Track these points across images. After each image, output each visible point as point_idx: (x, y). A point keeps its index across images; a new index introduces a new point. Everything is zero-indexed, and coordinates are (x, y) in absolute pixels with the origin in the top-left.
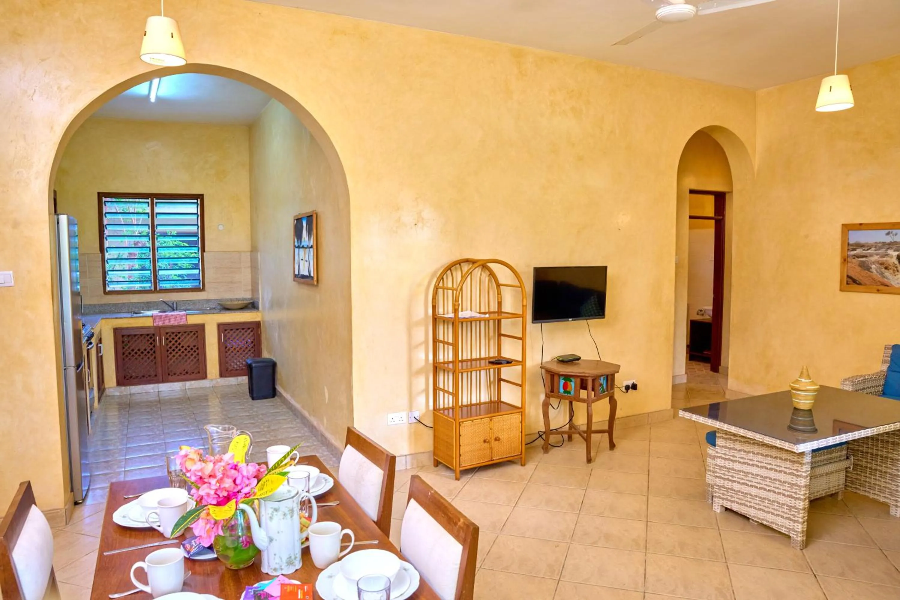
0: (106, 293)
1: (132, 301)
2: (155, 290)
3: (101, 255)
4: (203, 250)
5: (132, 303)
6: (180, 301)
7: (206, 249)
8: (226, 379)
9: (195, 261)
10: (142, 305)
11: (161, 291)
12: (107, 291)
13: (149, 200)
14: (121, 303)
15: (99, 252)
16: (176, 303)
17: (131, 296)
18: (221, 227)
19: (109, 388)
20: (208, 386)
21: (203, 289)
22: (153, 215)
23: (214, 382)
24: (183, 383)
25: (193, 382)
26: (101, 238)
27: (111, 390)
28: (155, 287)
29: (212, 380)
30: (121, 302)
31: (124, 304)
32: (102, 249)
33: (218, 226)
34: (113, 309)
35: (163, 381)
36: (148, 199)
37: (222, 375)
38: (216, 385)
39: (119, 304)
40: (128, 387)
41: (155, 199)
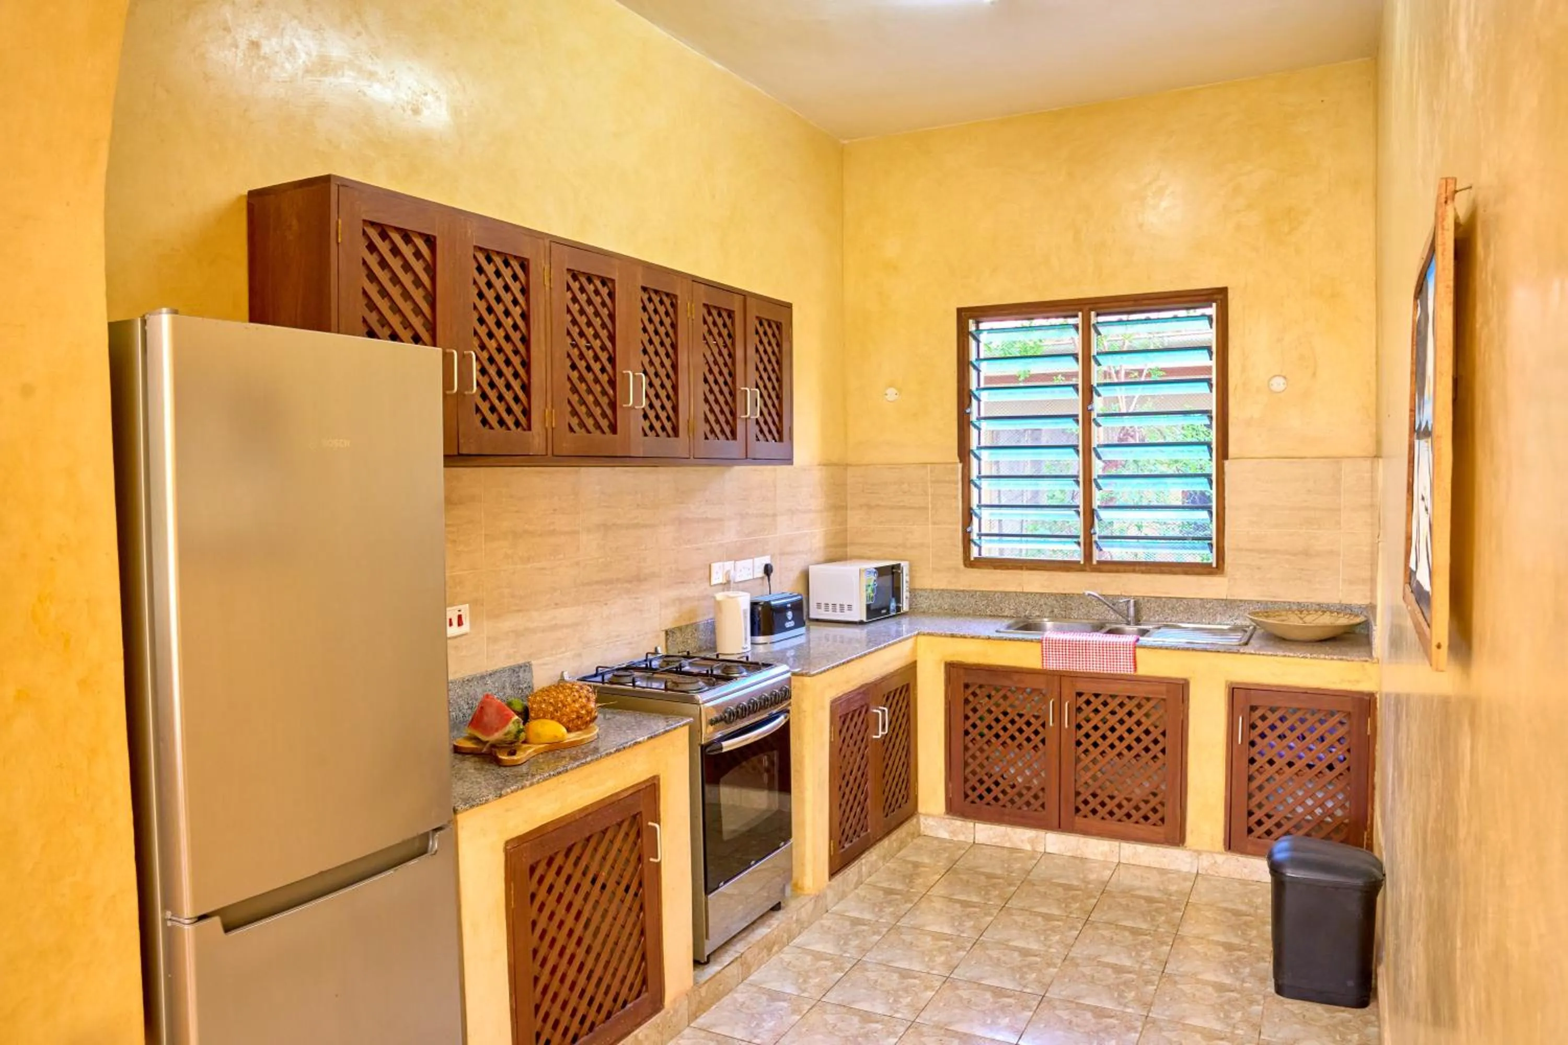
0: (969, 563)
1: (1028, 589)
2: (1088, 564)
3: (960, 466)
4: (1223, 453)
5: (1027, 593)
6: (1149, 599)
7: (1232, 450)
8: (1243, 859)
9: (1200, 486)
10: (1051, 601)
11: (1102, 567)
12: (972, 559)
13: (1078, 321)
14: (1001, 592)
15: (958, 460)
16: (1136, 603)
17: (1026, 575)
18: (1278, 384)
19: (927, 815)
20: (1185, 868)
21: (1217, 567)
22: (1087, 359)
23: (1205, 862)
24: (1115, 844)
25: (1141, 848)
26: (964, 424)
27: (931, 822)
28: (1088, 555)
29: (1199, 853)
30: (1001, 589)
31: (1006, 593)
32: (964, 453)
33: (1270, 380)
34: (982, 604)
35: (1060, 827)
36: (1076, 316)
37: (1230, 845)
38: (1211, 872)
39: (996, 592)
40: (970, 824)
41: (1093, 313)
